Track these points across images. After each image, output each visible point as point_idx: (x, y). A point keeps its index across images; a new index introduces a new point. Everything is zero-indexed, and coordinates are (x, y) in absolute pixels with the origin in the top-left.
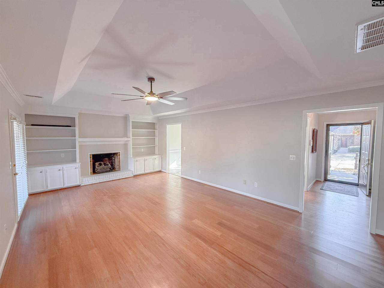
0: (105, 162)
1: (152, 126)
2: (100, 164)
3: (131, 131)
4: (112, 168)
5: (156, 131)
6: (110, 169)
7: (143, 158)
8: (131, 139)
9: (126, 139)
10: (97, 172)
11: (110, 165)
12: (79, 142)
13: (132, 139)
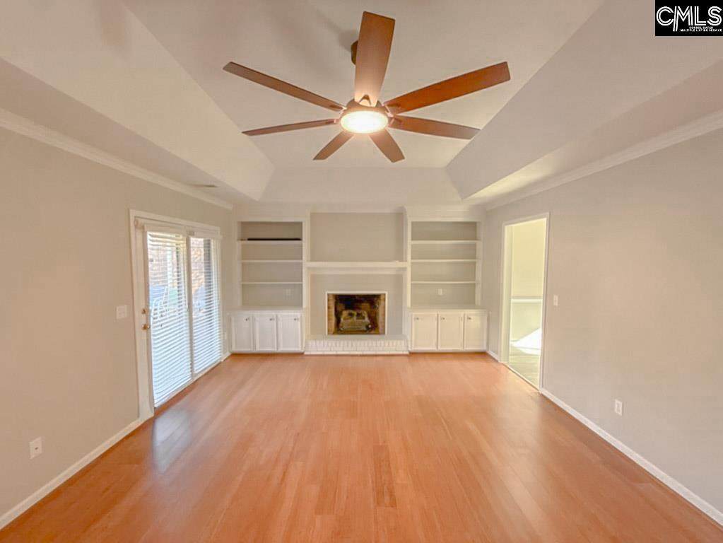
0: (360, 312)
1: (469, 229)
2: (351, 315)
3: (409, 243)
4: (370, 326)
5: (480, 245)
6: (367, 327)
7: (434, 313)
8: (408, 264)
9: (398, 264)
10: (342, 329)
11: (367, 320)
12: (309, 268)
13: (412, 263)
